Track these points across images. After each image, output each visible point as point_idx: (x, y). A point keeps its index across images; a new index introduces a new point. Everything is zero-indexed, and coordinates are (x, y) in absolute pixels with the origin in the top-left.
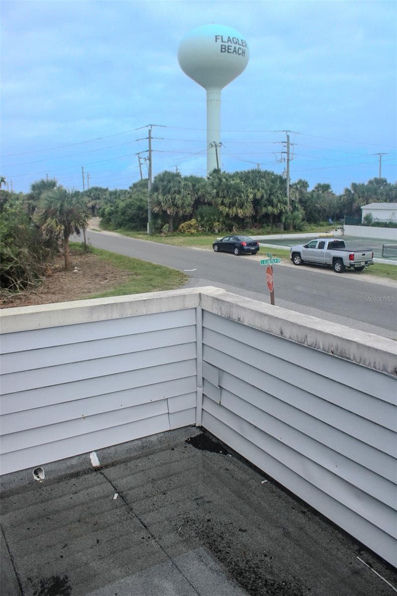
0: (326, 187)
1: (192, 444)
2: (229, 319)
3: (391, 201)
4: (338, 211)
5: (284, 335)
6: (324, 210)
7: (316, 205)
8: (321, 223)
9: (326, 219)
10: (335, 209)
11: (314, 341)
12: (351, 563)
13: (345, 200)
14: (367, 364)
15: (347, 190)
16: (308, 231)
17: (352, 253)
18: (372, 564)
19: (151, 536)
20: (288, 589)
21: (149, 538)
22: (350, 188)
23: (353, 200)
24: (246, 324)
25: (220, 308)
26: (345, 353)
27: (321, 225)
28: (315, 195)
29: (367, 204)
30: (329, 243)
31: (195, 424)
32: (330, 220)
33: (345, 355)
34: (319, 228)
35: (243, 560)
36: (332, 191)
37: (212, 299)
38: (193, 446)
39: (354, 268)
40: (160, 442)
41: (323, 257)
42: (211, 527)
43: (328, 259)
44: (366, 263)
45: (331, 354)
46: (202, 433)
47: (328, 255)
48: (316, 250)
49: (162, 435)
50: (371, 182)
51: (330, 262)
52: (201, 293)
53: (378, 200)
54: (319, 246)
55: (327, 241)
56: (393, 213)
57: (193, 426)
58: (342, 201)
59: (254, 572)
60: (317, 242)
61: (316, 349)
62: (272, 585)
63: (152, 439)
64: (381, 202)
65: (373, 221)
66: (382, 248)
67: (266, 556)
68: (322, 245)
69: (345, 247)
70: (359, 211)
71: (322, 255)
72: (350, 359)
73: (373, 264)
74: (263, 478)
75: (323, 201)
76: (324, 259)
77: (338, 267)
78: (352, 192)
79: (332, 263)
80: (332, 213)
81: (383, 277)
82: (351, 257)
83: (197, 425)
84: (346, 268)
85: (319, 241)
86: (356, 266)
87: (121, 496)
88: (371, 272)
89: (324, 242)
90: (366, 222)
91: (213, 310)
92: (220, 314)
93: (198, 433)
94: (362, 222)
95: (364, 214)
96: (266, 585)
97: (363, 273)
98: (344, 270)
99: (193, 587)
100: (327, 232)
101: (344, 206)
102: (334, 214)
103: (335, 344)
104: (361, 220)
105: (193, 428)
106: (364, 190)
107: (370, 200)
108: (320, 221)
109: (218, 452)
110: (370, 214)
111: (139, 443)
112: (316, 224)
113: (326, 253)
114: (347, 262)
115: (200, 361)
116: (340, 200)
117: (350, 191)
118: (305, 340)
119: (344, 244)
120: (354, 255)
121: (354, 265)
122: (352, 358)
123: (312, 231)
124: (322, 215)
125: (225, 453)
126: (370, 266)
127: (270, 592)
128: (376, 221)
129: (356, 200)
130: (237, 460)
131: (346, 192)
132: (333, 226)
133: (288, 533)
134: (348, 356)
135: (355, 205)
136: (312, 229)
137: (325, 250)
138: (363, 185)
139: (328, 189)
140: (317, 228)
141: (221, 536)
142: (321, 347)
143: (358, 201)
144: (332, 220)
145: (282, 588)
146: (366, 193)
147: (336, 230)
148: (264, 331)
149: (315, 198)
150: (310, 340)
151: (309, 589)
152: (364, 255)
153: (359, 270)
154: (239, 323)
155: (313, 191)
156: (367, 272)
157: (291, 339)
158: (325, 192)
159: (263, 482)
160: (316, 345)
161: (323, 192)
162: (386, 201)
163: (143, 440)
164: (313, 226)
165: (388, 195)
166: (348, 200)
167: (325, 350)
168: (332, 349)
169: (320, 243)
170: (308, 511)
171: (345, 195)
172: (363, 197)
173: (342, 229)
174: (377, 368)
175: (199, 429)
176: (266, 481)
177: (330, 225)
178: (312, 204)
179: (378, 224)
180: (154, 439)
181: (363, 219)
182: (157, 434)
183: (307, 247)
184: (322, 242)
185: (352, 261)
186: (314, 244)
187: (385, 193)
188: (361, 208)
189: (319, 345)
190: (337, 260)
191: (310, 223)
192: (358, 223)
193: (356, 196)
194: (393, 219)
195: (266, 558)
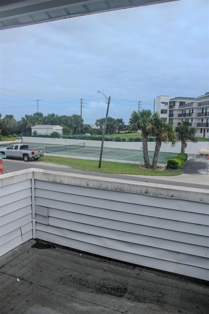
0: (11, 117)
1: (36, 248)
2: (54, 183)
3: (46, 124)
4: (19, 129)
5: (89, 185)
6: (11, 129)
7: (7, 126)
8: (10, 136)
9: (12, 133)
10: (16, 128)
11: (106, 186)
12: (134, 272)
13: (22, 124)
14: (133, 192)
15: (23, 118)
16: (3, 140)
17: (33, 151)
18: (142, 270)
19: (51, 290)
20: (121, 288)
21: (51, 291)
22: (24, 117)
23: (26, 124)
24: (66, 183)
25: (48, 178)
26: (122, 189)
27: (10, 137)
28: (6, 121)
29: (34, 126)
30: (20, 146)
31: (33, 238)
32: (15, 134)
33: (122, 190)
34: (9, 138)
35: (97, 285)
36: (14, 119)
37: (42, 173)
38: (37, 248)
39: (34, 159)
40: (20, 250)
41: (18, 154)
42: (74, 277)
43: (21, 155)
44: (40, 156)
45: (115, 190)
46: (36, 242)
47: (20, 153)
48: (14, 150)
49: (20, 246)
50: (34, 115)
51: (21, 156)
52: (34, 171)
53: (39, 124)
54: (15, 148)
55: (19, 146)
56: (48, 130)
57: (32, 239)
58: (20, 124)
59: (104, 287)
60: (13, 146)
61: (107, 189)
62: (114, 288)
63: (16, 249)
64: (41, 125)
65: (38, 134)
66: (45, 148)
67: (104, 280)
68: (16, 147)
69: (28, 148)
70: (30, 129)
71: (17, 153)
72: (125, 191)
73: (43, 156)
74: (79, 253)
75: (10, 124)
76: (18, 155)
77: (26, 159)
78: (26, 119)
79: (22, 157)
80: (15, 131)
81: (49, 162)
82: (33, 153)
83: (34, 238)
84: (30, 159)
85: (15, 145)
86: (35, 158)
87: (21, 279)
88: (43, 160)
89: (18, 146)
90: (34, 135)
91: (43, 179)
92: (48, 180)
93: (35, 242)
94: (32, 135)
95: (33, 131)
96: (112, 289)
97: (39, 161)
98: (29, 160)
99: (86, 301)
100: (13, 141)
101: (22, 126)
102: (16, 131)
103: (117, 186)
104: (31, 134)
105: (32, 240)
106: (32, 118)
107: (35, 124)
108: (9, 135)
109: (51, 248)
110: (36, 131)
111: (11, 252)
112: (7, 136)
113: (19, 151)
114: (31, 156)
115: (33, 205)
116: (20, 123)
117: (24, 119)
118: (101, 186)
119: (28, 147)
120: (34, 152)
121: (35, 157)
122: (126, 190)
123: (6, 140)
124: (10, 132)
125: (54, 248)
126: (42, 157)
127: (115, 291)
128: (39, 134)
129: (28, 123)
130: (62, 249)
131: (22, 119)
132: (17, 137)
133: (106, 270)
134: (124, 190)
135: (27, 126)
136: (6, 139)
137: (19, 150)
138: (31, 116)
139: (12, 118)
140: (8, 138)
141: (81, 280)
142: (110, 188)
143: (29, 124)
144: (16, 134)
145: (118, 288)
146: (33, 120)
147: (18, 140)
148: (77, 185)
149: (5, 122)
150: (104, 186)
151: (128, 285)
152: (39, 152)
153: (36, 159)
154: (61, 184)
155: (4, 119)
156: (41, 160)
157: (93, 187)
158: (11, 119)
159: (80, 255)
160: (107, 187)
161: (10, 119)
162: (43, 124)
163: (12, 251)
164: (6, 137)
165: (44, 121)
166: (23, 124)
167: (112, 189)
168: (116, 188)
169: (15, 146)
170: (107, 260)
171: (22, 121)
172: (31, 122)
173: (22, 138)
174: (138, 192)
175: (34, 240)
176: (81, 254)
177: (15, 137)
178: (4, 126)
179: (40, 136)
180: (17, 249)
181: (32, 133)
182: (17, 246)
183: (8, 149)
184: (16, 146)
185: (33, 155)
186: (12, 147)
187: (42, 120)
188: (31, 127)
189: (109, 187)
190: (25, 155)
191: (4, 136)
192: (30, 135)
193: (28, 121)
194: (48, 133)
195: (105, 281)
